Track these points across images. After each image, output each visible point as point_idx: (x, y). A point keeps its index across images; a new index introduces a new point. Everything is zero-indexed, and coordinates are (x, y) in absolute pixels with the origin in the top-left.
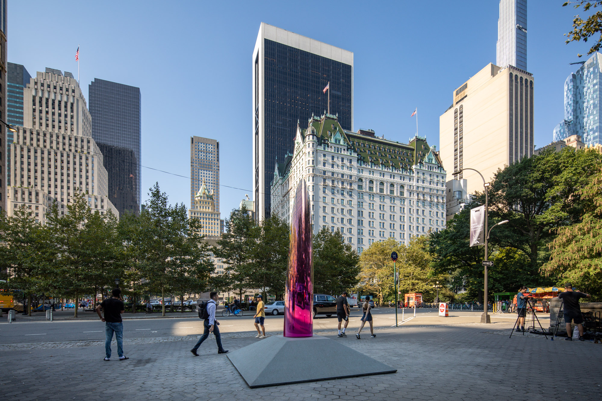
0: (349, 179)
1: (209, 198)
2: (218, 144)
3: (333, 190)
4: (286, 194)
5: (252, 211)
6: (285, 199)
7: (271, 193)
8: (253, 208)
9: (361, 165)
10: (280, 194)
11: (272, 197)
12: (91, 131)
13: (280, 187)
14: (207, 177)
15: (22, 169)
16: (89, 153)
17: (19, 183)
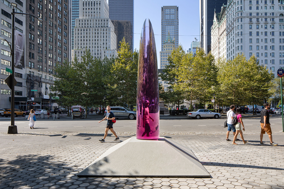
0: (271, 16)
1: (172, 43)
2: (178, 8)
3: (258, 26)
4: (222, 34)
5: (199, 48)
6: (221, 37)
7: (212, 35)
8: (200, 46)
9: (282, 3)
10: (217, 34)
11: (212, 37)
12: (108, 14)
13: (217, 30)
14: (171, 30)
15: (78, 40)
16: (107, 27)
17: (77, 47)
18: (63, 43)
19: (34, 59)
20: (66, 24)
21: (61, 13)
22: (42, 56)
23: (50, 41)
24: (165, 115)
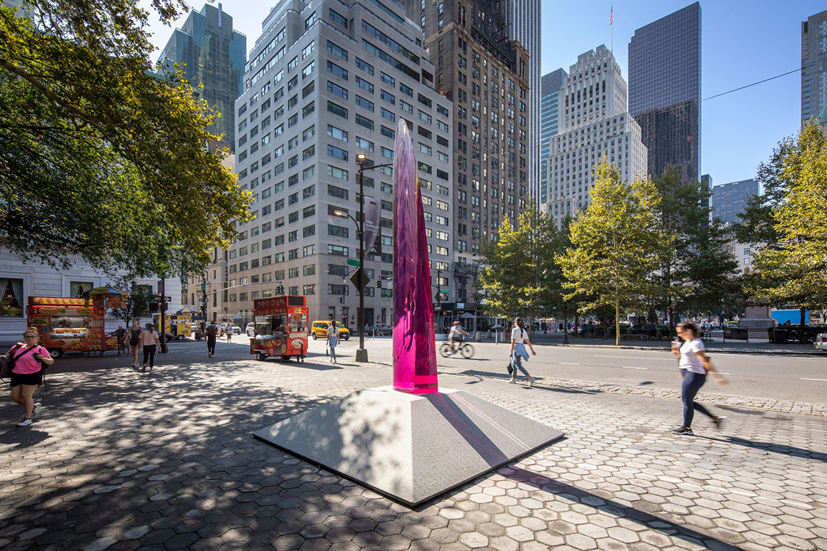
12: (626, 103)
15: (556, 181)
16: (622, 133)
17: (553, 197)
18: (518, 195)
19: (466, 235)
20: (523, 156)
21: (513, 137)
22: (479, 227)
23: (493, 197)
24: (750, 340)
